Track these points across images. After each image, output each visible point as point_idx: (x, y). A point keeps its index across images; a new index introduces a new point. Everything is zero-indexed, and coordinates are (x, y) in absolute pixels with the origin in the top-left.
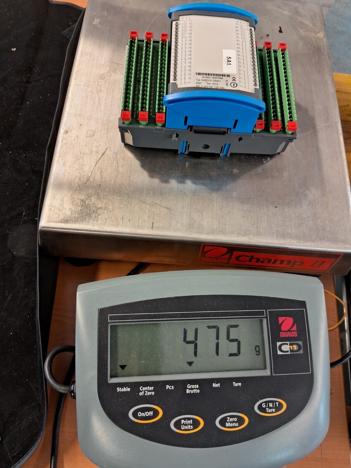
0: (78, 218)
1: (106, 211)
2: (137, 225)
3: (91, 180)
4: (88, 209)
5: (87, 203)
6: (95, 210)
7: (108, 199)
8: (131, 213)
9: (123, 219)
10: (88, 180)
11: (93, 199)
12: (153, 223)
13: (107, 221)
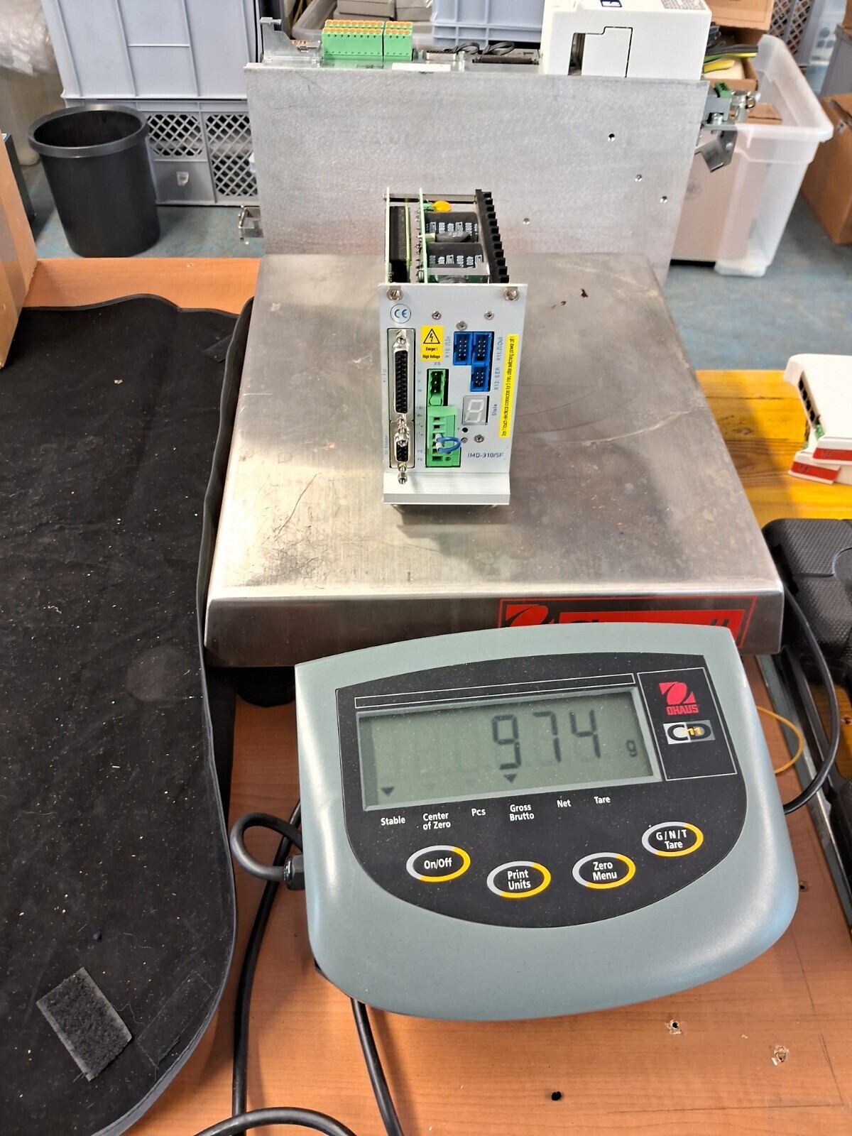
0: (277, 576)
1: (324, 563)
2: (381, 578)
3: (294, 520)
4: (294, 562)
5: (289, 553)
6: (306, 563)
7: (327, 545)
8: (368, 560)
9: (355, 573)
10: (288, 521)
11: (299, 547)
12: (409, 573)
13: (328, 577)
